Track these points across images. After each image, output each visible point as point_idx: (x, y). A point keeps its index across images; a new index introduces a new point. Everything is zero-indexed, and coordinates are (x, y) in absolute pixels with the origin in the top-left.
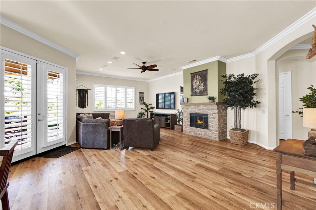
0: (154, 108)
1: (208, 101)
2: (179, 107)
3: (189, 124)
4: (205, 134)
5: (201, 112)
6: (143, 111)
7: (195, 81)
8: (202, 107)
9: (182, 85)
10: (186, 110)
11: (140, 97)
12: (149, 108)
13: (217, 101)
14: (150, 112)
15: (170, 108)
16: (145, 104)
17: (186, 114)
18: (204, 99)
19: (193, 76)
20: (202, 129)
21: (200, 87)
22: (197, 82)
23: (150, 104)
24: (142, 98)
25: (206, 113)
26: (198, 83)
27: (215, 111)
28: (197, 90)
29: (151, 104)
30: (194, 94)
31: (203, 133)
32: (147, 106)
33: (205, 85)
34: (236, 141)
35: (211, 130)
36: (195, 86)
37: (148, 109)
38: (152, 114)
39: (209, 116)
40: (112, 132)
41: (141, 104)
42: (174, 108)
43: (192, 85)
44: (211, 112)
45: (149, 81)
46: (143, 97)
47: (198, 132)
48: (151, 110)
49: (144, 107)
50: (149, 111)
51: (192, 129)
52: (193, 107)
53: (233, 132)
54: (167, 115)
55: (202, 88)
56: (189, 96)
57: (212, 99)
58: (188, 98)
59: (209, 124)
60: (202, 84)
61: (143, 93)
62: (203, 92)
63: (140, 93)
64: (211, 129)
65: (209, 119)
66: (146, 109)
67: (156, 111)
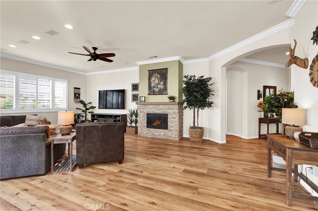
0: (95, 107)
1: (168, 100)
2: (131, 106)
3: (146, 125)
4: (164, 135)
5: (160, 112)
6: (80, 112)
7: (153, 79)
8: (161, 107)
10: (142, 110)
11: (75, 94)
12: (88, 107)
13: (177, 100)
14: (89, 112)
15: (118, 108)
16: (82, 102)
17: (142, 114)
18: (164, 99)
19: (152, 73)
20: (160, 130)
21: (159, 85)
22: (155, 80)
23: (89, 103)
24: (77, 95)
25: (166, 113)
26: (157, 81)
27: (175, 110)
28: (155, 89)
29: (91, 103)
30: (152, 92)
31: (162, 134)
32: (85, 105)
33: (165, 84)
34: (196, 139)
35: (171, 130)
36: (153, 85)
37: (87, 109)
38: (93, 116)
39: (169, 116)
41: (76, 102)
42: (123, 107)
43: (150, 83)
44: (171, 112)
45: (87, 74)
46: (79, 94)
47: (157, 133)
48: (91, 110)
49: (81, 106)
50: (88, 111)
51: (149, 131)
52: (151, 106)
53: (193, 131)
54: (116, 116)
55: (161, 86)
56: (146, 95)
57: (172, 98)
58: (145, 97)
59: (169, 124)
60: (162, 83)
61: (79, 89)
62: (163, 92)
63: (75, 88)
64: (171, 128)
65: (169, 119)
66: (84, 109)
67: (98, 111)
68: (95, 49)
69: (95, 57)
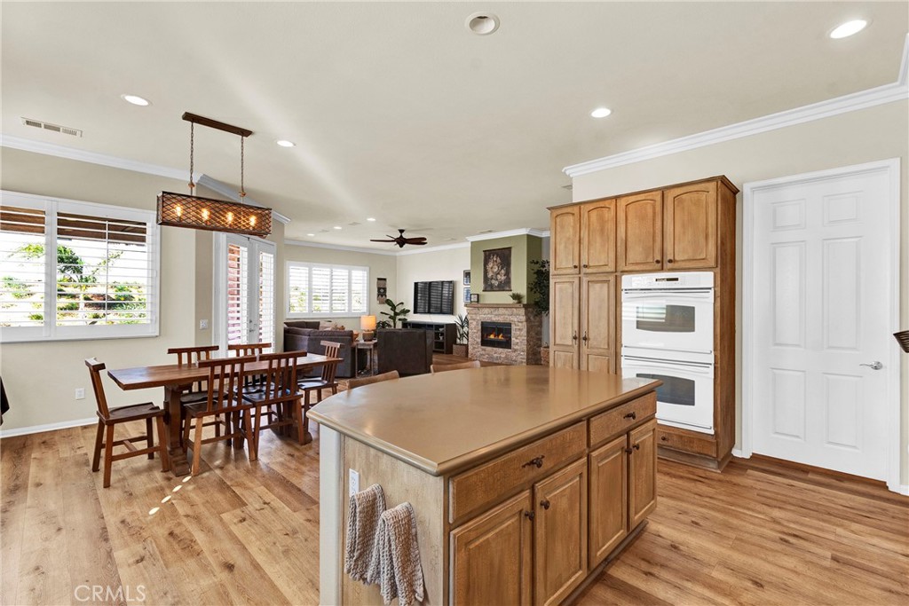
0: (409, 311)
1: (511, 301)
2: (462, 310)
3: (479, 340)
4: (506, 358)
5: (500, 319)
6: (385, 319)
7: (490, 265)
8: (501, 311)
9: (468, 268)
10: (474, 316)
11: (379, 289)
12: (397, 311)
13: (525, 301)
14: (400, 320)
15: (442, 312)
16: (389, 302)
17: (475, 323)
18: (504, 297)
19: (488, 255)
20: (501, 350)
21: (499, 276)
22: (494, 267)
23: (400, 304)
24: (382, 291)
25: (508, 321)
26: (496, 270)
27: (521, 317)
28: (493, 282)
29: (402, 303)
30: (489, 287)
31: (503, 356)
32: (394, 308)
33: (508, 274)
35: (515, 351)
36: (490, 275)
37: (396, 314)
38: (405, 324)
39: (513, 327)
40: (359, 350)
41: (381, 303)
42: (451, 312)
43: (486, 272)
44: (516, 320)
45: (397, 254)
46: (385, 289)
47: (495, 355)
48: (402, 317)
49: (387, 309)
50: (398, 317)
51: (485, 350)
52: (486, 310)
54: (438, 326)
55: (502, 278)
56: (480, 291)
57: (517, 297)
58: (478, 295)
59: (513, 339)
60: (503, 271)
61: (385, 279)
62: (505, 286)
63: (379, 279)
64: (516, 347)
65: (513, 332)
66: (392, 313)
67: (413, 318)
68: (401, 231)
69: (401, 242)
